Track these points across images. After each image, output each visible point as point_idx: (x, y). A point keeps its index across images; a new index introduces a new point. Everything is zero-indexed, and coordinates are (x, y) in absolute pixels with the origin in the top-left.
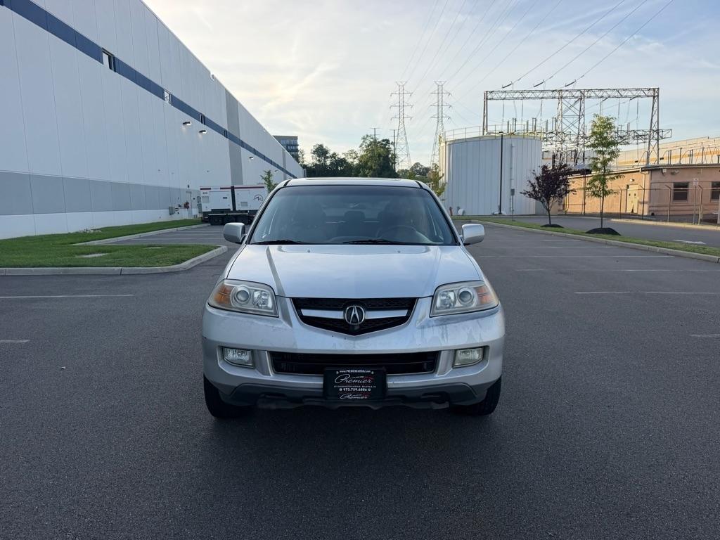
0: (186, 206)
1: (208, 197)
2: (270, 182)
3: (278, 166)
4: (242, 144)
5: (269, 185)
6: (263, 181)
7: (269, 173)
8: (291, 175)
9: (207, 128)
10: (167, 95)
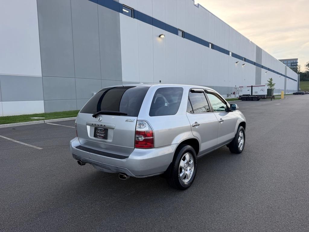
0: (234, 93)
1: (242, 90)
2: (271, 83)
3: (282, 75)
4: (263, 67)
5: (271, 84)
6: (268, 83)
7: (271, 79)
8: (289, 78)
9: (246, 63)
10: (230, 53)
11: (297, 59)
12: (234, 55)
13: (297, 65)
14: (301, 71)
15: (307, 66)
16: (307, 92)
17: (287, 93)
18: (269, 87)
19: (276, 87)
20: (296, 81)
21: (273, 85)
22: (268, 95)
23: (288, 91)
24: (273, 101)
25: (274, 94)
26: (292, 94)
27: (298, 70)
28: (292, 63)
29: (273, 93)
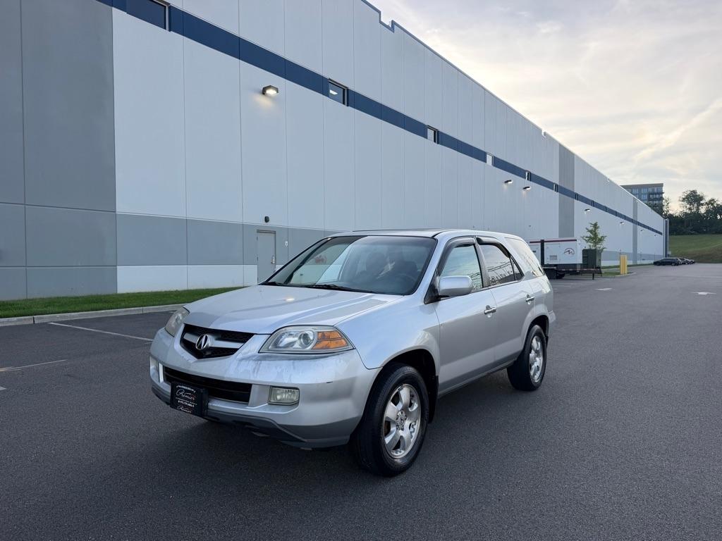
2: (595, 235)
3: (625, 218)
4: (577, 197)
5: (595, 237)
6: (589, 234)
7: (595, 226)
8: (645, 226)
9: (532, 185)
10: (489, 159)
11: (661, 185)
12: (498, 163)
13: (662, 199)
14: (671, 212)
15: (684, 200)
16: (686, 259)
17: (639, 262)
18: (588, 246)
19: (607, 246)
20: (661, 233)
21: (601, 240)
22: (583, 265)
23: (643, 257)
24: (599, 280)
25: (604, 263)
26: (649, 264)
27: (665, 209)
28: (649, 194)
29: (600, 260)
